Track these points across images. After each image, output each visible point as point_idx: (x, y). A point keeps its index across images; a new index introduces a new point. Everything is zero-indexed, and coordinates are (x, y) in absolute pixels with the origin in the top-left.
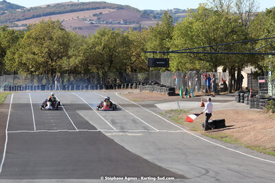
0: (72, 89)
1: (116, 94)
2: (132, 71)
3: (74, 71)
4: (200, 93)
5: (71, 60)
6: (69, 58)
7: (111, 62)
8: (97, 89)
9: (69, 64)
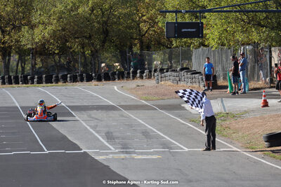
0: (40, 82)
1: (115, 88)
2: (142, 49)
3: (41, 51)
4: (260, 84)
5: (36, 31)
6: (32, 27)
7: (106, 33)
8: (82, 80)
9: (33, 39)
